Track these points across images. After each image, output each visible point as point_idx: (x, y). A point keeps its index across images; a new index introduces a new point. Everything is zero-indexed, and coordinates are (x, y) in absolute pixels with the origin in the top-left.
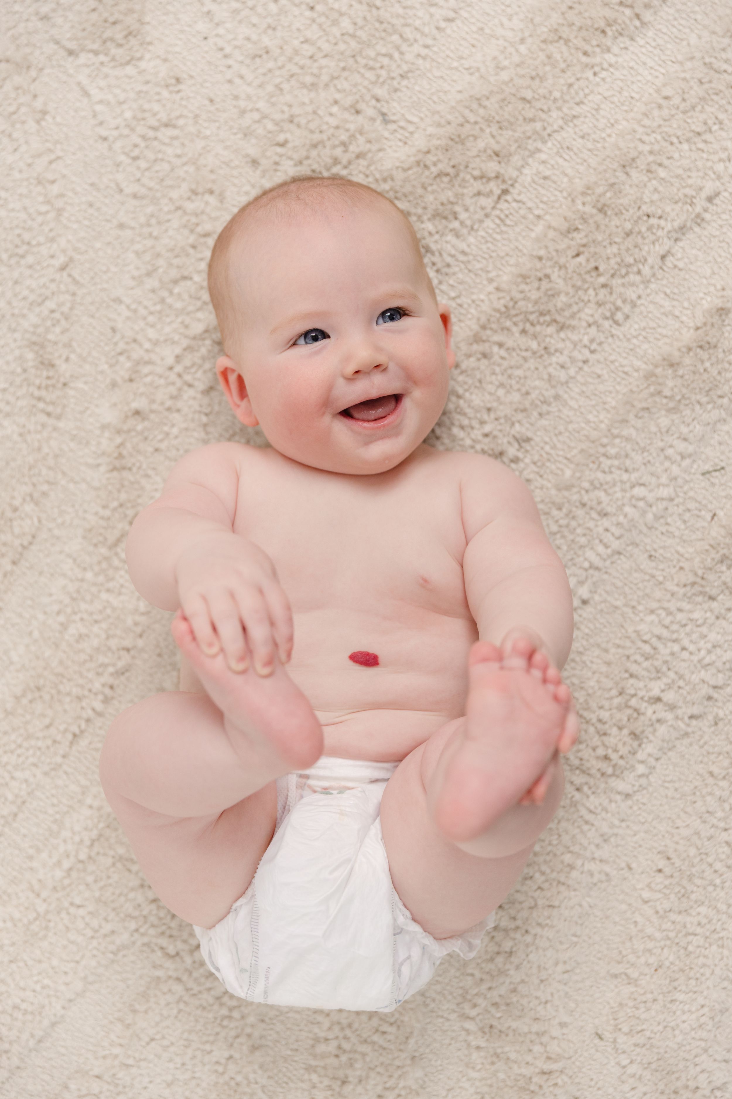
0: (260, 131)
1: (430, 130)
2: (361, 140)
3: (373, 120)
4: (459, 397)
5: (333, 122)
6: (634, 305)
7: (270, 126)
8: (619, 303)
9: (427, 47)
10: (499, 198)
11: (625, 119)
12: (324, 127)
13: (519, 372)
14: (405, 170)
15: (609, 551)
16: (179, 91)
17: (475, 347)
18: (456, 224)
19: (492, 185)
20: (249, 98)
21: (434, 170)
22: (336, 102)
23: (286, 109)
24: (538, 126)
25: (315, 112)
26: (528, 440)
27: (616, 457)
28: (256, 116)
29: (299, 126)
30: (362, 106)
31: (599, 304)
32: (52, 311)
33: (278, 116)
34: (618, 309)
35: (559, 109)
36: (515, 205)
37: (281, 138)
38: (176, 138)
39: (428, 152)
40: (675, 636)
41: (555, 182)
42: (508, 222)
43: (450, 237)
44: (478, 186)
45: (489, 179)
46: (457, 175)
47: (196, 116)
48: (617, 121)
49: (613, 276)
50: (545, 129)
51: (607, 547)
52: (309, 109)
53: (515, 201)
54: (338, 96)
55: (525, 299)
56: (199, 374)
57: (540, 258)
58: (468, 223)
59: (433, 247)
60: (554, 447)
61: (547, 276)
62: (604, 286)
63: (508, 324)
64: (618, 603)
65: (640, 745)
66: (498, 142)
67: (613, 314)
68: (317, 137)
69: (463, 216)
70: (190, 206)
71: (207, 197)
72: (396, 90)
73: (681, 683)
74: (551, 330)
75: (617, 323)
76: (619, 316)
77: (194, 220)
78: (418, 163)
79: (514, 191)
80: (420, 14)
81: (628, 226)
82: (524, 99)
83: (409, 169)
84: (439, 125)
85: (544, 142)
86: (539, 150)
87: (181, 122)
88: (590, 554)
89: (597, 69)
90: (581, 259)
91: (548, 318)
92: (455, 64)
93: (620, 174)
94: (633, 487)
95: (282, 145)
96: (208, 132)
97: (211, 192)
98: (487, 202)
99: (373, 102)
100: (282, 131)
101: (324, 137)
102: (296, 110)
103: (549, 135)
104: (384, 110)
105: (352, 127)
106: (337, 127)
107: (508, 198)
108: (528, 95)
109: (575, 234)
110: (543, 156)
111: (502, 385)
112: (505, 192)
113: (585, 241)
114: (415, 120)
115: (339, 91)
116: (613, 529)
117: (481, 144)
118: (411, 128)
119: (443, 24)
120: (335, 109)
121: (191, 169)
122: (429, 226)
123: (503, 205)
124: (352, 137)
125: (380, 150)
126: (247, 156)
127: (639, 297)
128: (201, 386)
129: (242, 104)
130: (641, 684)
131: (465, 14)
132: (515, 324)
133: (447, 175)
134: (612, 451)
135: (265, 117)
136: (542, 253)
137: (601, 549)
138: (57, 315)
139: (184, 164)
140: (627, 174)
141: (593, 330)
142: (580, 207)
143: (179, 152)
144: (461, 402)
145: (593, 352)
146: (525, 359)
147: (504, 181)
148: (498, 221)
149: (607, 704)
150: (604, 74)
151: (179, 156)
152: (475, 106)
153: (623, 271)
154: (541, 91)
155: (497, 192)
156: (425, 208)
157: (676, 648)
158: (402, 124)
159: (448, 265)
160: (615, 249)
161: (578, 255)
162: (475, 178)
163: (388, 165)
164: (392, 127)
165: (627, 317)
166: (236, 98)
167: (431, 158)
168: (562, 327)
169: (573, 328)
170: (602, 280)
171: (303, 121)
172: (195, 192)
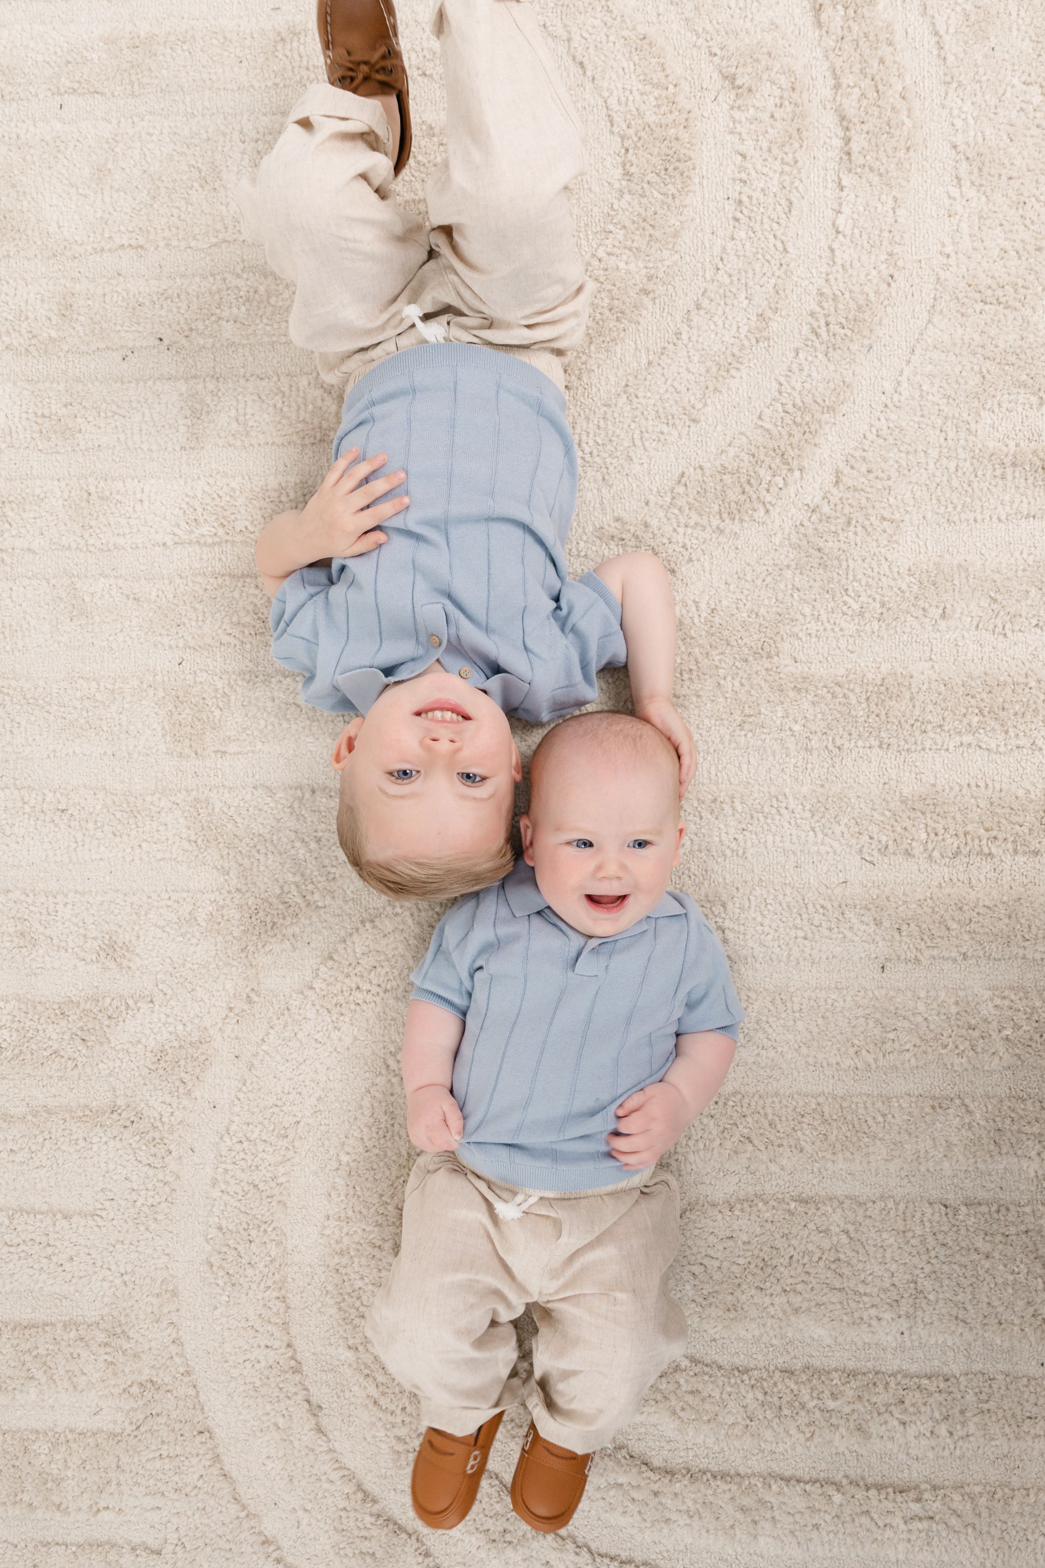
6: (924, 749)
9: (975, 521)
15: (781, 845)
32: (662, 433)
40: (766, 913)
60: (813, 770)
64: (756, 870)
73: (741, 937)
80: (992, 501)
88: (770, 838)
92: (979, 545)
96: (830, 439)
111: (823, 714)
114: (930, 548)
116: (794, 837)
119: (995, 518)
130: (723, 915)
131: (1011, 527)
137: (778, 839)
138: (662, 437)
157: (759, 919)
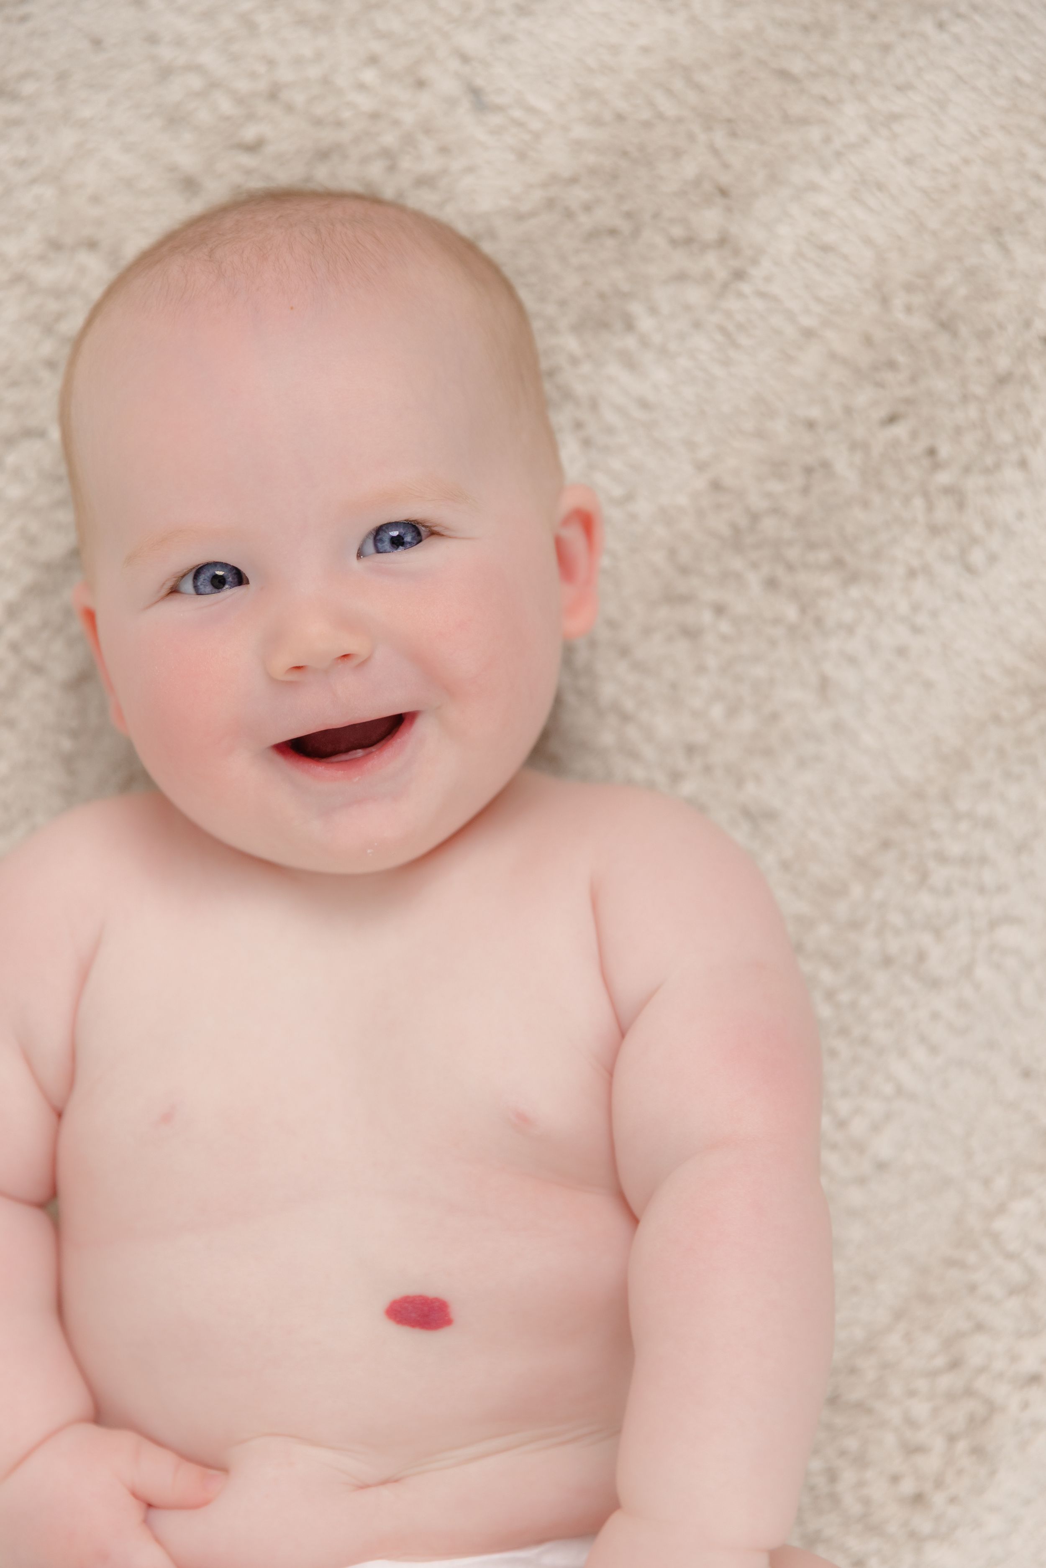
0: (204, 116)
1: (580, 131)
2: (428, 146)
3: (451, 102)
4: (626, 718)
5: (365, 103)
7: (226, 106)
8: (978, 528)
10: (725, 286)
11: (1003, 128)
12: (346, 114)
13: (760, 671)
14: (520, 217)
16: (24, 19)
17: (663, 613)
18: (630, 342)
19: (711, 260)
20: (179, 42)
21: (586, 221)
22: (373, 60)
23: (262, 69)
24: (815, 134)
25: (326, 81)
26: (771, 815)
27: (965, 861)
28: (196, 82)
29: (289, 108)
30: (429, 71)
31: (935, 530)
33: (243, 85)
34: (975, 540)
35: (861, 98)
36: (759, 304)
37: (250, 133)
38: (15, 122)
39: (574, 180)
41: (845, 257)
42: (743, 340)
43: (614, 369)
44: (680, 260)
45: (705, 247)
46: (636, 233)
47: (62, 77)
48: (984, 132)
49: (967, 470)
50: (827, 140)
51: (934, 1050)
52: (314, 72)
53: (762, 295)
54: (377, 46)
55: (776, 511)
56: (58, 647)
57: (811, 425)
58: (657, 339)
59: (580, 389)
61: (826, 465)
62: (948, 490)
63: (737, 564)
65: (993, 1473)
66: (726, 166)
67: (963, 552)
68: (328, 136)
69: (646, 323)
70: (46, 275)
71: (85, 258)
72: (506, 39)
74: (829, 581)
75: (970, 569)
76: (977, 557)
77: (53, 306)
78: (550, 204)
79: (756, 273)
81: (1003, 362)
82: (784, 75)
83: (533, 214)
84: (596, 122)
85: (825, 168)
86: (813, 187)
87: (28, 88)
89: (945, 15)
90: (900, 430)
91: (823, 556)
93: (990, 249)
94: (993, 925)
95: (254, 147)
97: (92, 245)
98: (695, 295)
99: (454, 64)
100: (251, 117)
101: (344, 136)
102: (285, 74)
103: (839, 154)
104: (479, 82)
105: (408, 118)
106: (375, 116)
107: (746, 288)
108: (797, 65)
109: (888, 376)
110: (823, 201)
112: (739, 275)
113: (908, 391)
115: (381, 35)
117: (689, 169)
118: (536, 125)
120: (369, 76)
121: (48, 192)
122: (571, 343)
123: (732, 304)
124: (408, 140)
125: (470, 170)
126: (173, 169)
127: (1020, 515)
128: (61, 671)
129: (167, 53)
132: (755, 566)
133: (613, 232)
134: (955, 849)
135: (214, 84)
136: (815, 412)
139: (34, 181)
140: (1004, 249)
141: (920, 586)
142: (899, 315)
143: (22, 152)
144: (632, 732)
145: (916, 630)
146: (773, 643)
147: (737, 252)
148: (719, 337)
149: (922, 1385)
150: (959, 27)
151: (21, 163)
152: (678, 85)
153: (989, 460)
154: (825, 59)
155: (721, 274)
156: (563, 303)
158: (517, 113)
159: (610, 430)
160: (973, 412)
161: (892, 419)
162: (674, 243)
163: (485, 204)
164: (495, 120)
165: (993, 558)
166: (152, 39)
167: (578, 195)
168: (853, 578)
169: (876, 580)
170: (944, 478)
171: (299, 98)
172: (55, 245)
